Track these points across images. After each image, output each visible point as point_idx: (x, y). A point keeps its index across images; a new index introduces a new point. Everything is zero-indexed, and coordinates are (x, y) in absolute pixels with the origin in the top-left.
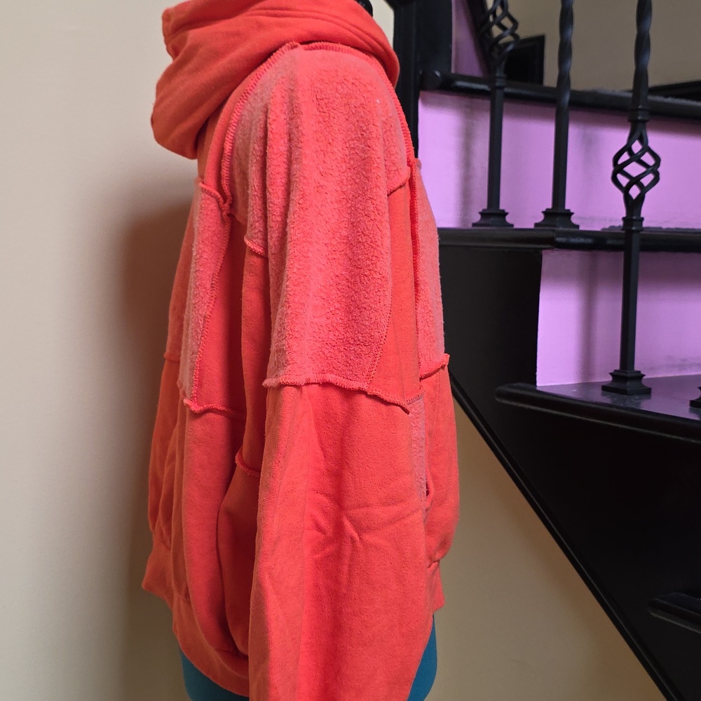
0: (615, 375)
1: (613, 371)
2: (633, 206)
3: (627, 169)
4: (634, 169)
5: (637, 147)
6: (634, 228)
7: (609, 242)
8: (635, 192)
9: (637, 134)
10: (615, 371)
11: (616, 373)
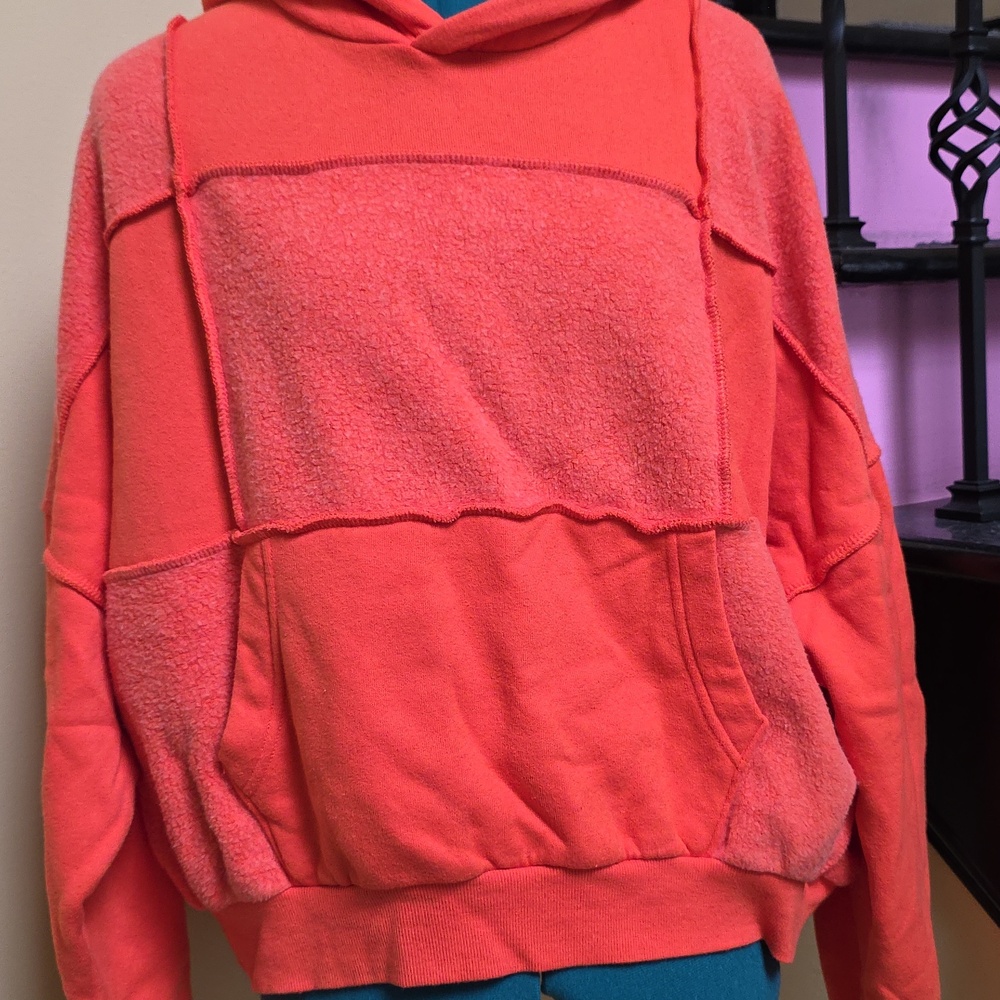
0: (956, 490)
1: (952, 484)
2: (969, 201)
3: (953, 139)
4: (965, 139)
5: (968, 100)
6: (973, 238)
7: (931, 266)
8: (970, 177)
9: (968, 78)
10: (957, 483)
11: (959, 487)
